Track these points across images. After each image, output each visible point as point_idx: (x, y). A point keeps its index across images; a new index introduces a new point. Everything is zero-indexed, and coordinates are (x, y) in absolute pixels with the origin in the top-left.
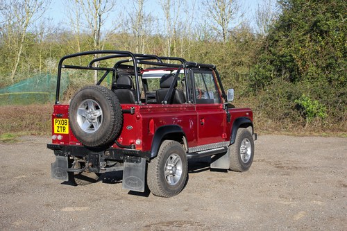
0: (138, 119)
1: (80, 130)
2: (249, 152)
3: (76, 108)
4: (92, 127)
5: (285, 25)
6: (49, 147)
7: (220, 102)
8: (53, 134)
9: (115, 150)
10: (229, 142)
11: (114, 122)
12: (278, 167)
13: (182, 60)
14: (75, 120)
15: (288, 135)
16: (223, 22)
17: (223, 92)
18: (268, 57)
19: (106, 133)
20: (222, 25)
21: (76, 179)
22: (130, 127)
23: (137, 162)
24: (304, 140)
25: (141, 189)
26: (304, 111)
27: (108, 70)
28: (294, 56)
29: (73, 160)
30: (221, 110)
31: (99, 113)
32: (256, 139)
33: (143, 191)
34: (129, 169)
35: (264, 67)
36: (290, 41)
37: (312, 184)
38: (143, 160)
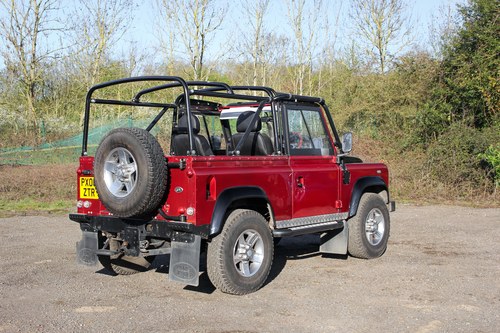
0: (190, 176)
1: (108, 194)
2: (381, 229)
3: (102, 161)
4: (124, 188)
5: (468, 44)
6: (73, 217)
7: (332, 152)
8: (79, 199)
9: (160, 224)
10: (347, 213)
11: (153, 180)
12: (428, 253)
13: (269, 91)
14: (101, 178)
15: (465, 206)
16: (380, 41)
17: (337, 139)
18: (442, 91)
19: (142, 197)
20: (379, 46)
21: (114, 266)
22: (179, 189)
23: (189, 241)
24: (484, 213)
25: (194, 281)
26: (493, 170)
27: (166, 107)
28: (481, 89)
29: (105, 238)
30: (334, 165)
31: (133, 168)
32: (393, 210)
33: (197, 285)
34: (179, 251)
35: (437, 107)
36: (474, 67)
37: (469, 279)
38: (198, 238)
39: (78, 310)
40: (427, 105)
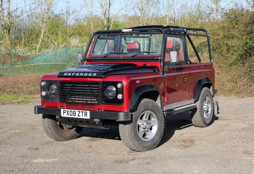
35: (250, 39)
39: (34, 161)
40: (244, 38)
